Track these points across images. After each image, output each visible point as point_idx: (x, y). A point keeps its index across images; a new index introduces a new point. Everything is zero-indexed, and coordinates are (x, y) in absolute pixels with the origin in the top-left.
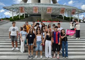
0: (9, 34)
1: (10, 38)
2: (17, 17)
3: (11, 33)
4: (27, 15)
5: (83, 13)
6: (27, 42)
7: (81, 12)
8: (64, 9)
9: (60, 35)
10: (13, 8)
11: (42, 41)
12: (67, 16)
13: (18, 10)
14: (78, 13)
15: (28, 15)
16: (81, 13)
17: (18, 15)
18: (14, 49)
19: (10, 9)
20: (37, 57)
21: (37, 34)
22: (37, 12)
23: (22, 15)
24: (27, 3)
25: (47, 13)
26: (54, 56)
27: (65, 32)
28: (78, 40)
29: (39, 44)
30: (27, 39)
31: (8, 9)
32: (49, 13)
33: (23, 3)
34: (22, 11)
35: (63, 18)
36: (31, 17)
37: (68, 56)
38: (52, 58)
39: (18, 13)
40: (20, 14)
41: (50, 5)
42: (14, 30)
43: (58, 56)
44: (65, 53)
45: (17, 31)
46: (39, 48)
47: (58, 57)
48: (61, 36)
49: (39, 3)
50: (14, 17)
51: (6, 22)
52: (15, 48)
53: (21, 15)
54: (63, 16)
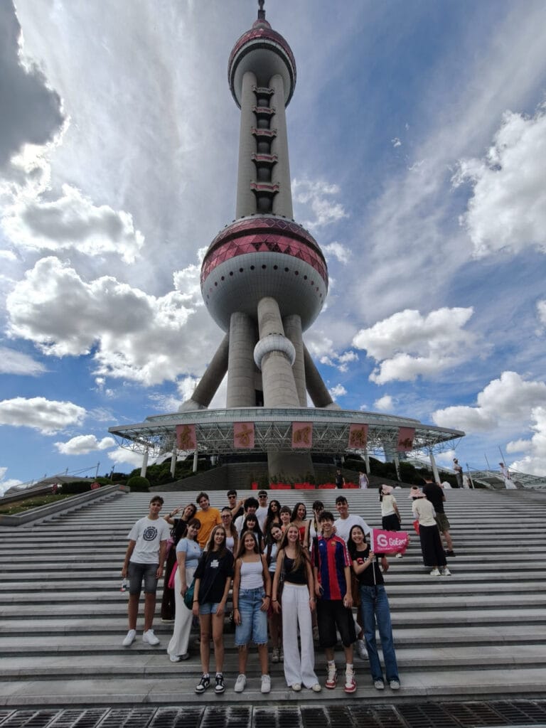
0: (124, 557)
1: (127, 575)
2: (161, 467)
3: (136, 550)
4: (208, 457)
5: (449, 442)
6: (195, 598)
7: (439, 437)
8: (363, 429)
9: (347, 555)
10: (152, 433)
11: (265, 586)
12: (382, 459)
13: (167, 440)
14: (425, 445)
15: (212, 459)
16: (438, 442)
17: (169, 460)
18: (134, 641)
19: (137, 434)
20: (246, 687)
21: (243, 552)
22: (252, 446)
23: (183, 459)
24: (210, 407)
25: (294, 446)
26: (331, 681)
27: (365, 541)
28: (443, 578)
29: (254, 606)
30: (197, 582)
31: (127, 437)
32: (301, 445)
33: (194, 407)
34: (185, 444)
35: (364, 465)
36: (225, 465)
37: (401, 676)
38: (318, 688)
39: (168, 450)
40: (176, 455)
41: (302, 412)
42: (150, 534)
43: (349, 675)
44: (381, 655)
45: (163, 539)
46: (253, 627)
47: (349, 685)
48: (353, 558)
49: (257, 405)
50: (149, 468)
51: (114, 494)
52: (140, 632)
53: (180, 459)
54: (363, 457)
